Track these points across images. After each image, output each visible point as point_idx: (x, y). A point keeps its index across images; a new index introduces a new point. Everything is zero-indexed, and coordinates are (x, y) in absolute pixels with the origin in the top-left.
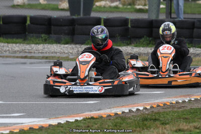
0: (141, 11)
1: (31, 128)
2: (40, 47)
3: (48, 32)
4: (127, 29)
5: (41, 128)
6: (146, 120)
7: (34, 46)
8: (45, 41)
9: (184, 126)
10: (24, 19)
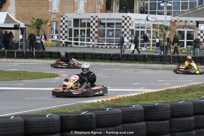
0: (184, 53)
1: (148, 93)
2: (150, 65)
3: (153, 60)
4: (180, 59)
5: (151, 93)
6: (187, 90)
7: (149, 65)
8: (152, 63)
9: (199, 92)
10: (145, 55)
